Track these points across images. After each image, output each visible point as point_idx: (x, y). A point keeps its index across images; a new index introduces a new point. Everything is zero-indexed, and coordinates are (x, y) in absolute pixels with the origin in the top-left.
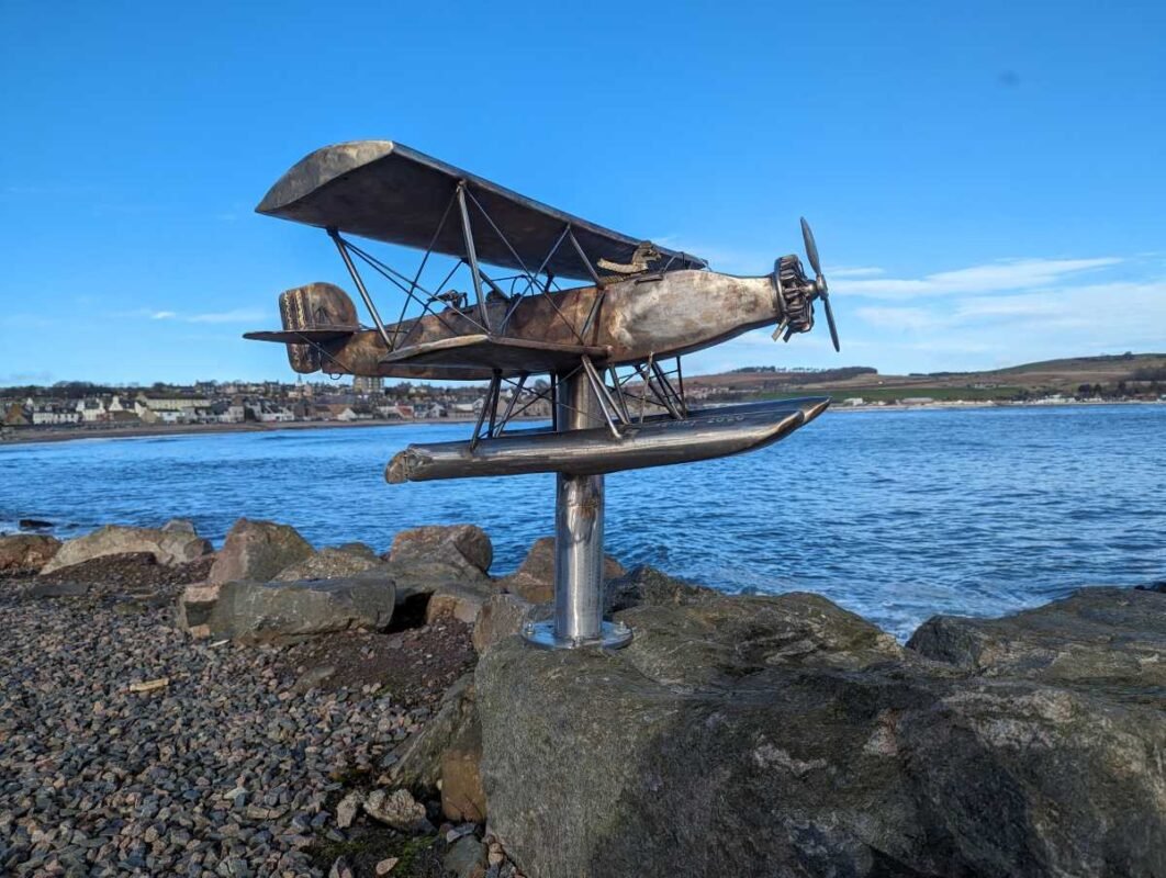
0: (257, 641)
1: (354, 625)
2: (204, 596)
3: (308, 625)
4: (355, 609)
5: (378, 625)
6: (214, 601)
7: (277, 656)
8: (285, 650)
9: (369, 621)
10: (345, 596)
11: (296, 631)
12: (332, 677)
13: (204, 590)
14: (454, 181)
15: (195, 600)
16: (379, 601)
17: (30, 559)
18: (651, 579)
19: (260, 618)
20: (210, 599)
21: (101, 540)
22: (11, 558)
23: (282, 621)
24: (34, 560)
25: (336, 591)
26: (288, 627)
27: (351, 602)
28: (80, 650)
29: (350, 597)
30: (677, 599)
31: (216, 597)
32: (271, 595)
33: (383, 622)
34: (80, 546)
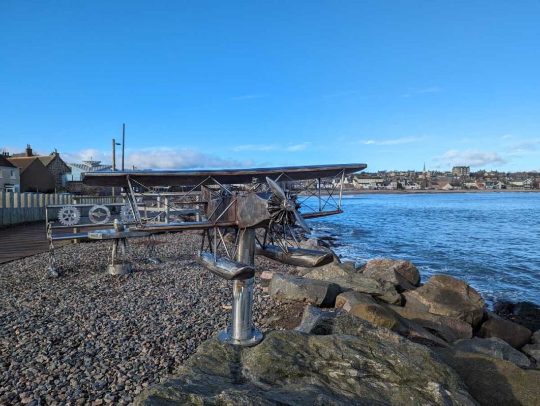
0: (276, 299)
1: (307, 301)
2: (267, 276)
3: (289, 297)
4: (306, 294)
5: (317, 303)
6: (271, 279)
7: (278, 306)
8: (283, 304)
9: (312, 300)
10: (304, 288)
11: (287, 298)
13: (268, 274)
15: (264, 278)
16: (318, 292)
18: (342, 317)
19: (277, 290)
20: (269, 278)
23: (283, 293)
25: (301, 285)
26: (285, 296)
27: (306, 291)
29: (306, 289)
30: (359, 329)
31: (271, 277)
32: (281, 282)
33: (320, 302)
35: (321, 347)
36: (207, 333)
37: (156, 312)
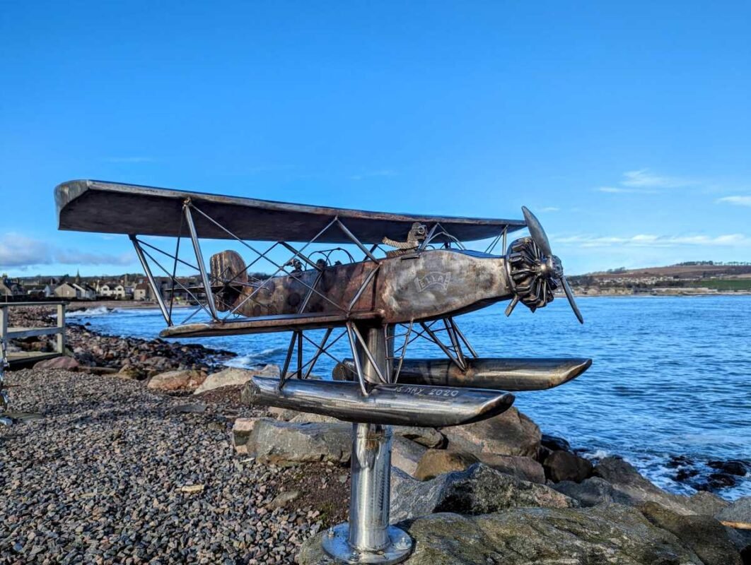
0: (269, 462)
1: (325, 459)
2: (245, 427)
3: (296, 456)
4: (325, 448)
5: (342, 460)
6: (251, 431)
7: (277, 474)
8: (283, 470)
9: (335, 457)
10: (320, 439)
11: (289, 458)
12: (294, 500)
13: (245, 423)
14: (180, 201)
15: (239, 430)
16: (343, 444)
17: (190, 385)
19: (270, 447)
20: (248, 429)
21: (226, 376)
22: (181, 384)
23: (282, 451)
24: (193, 385)
25: (315, 434)
26: (286, 455)
27: (324, 443)
28: (174, 455)
29: (324, 439)
31: (252, 428)
32: (277, 433)
33: (345, 459)
34: (215, 379)
35: (513, 538)
36: (179, 544)
37: (51, 519)
